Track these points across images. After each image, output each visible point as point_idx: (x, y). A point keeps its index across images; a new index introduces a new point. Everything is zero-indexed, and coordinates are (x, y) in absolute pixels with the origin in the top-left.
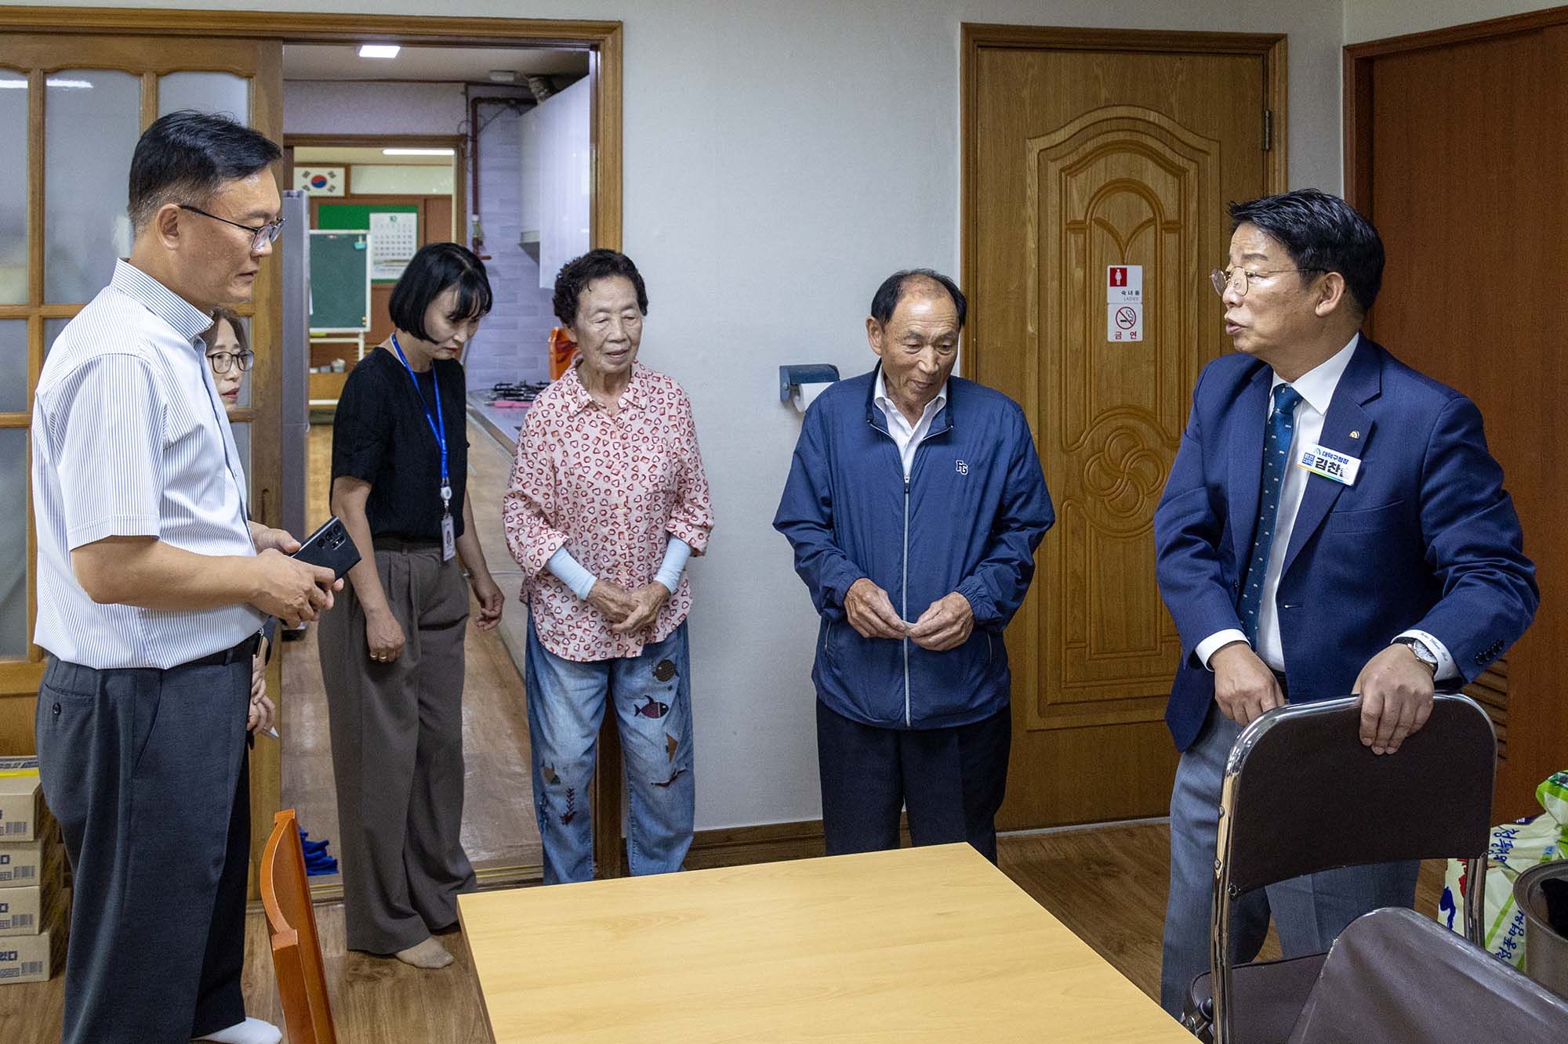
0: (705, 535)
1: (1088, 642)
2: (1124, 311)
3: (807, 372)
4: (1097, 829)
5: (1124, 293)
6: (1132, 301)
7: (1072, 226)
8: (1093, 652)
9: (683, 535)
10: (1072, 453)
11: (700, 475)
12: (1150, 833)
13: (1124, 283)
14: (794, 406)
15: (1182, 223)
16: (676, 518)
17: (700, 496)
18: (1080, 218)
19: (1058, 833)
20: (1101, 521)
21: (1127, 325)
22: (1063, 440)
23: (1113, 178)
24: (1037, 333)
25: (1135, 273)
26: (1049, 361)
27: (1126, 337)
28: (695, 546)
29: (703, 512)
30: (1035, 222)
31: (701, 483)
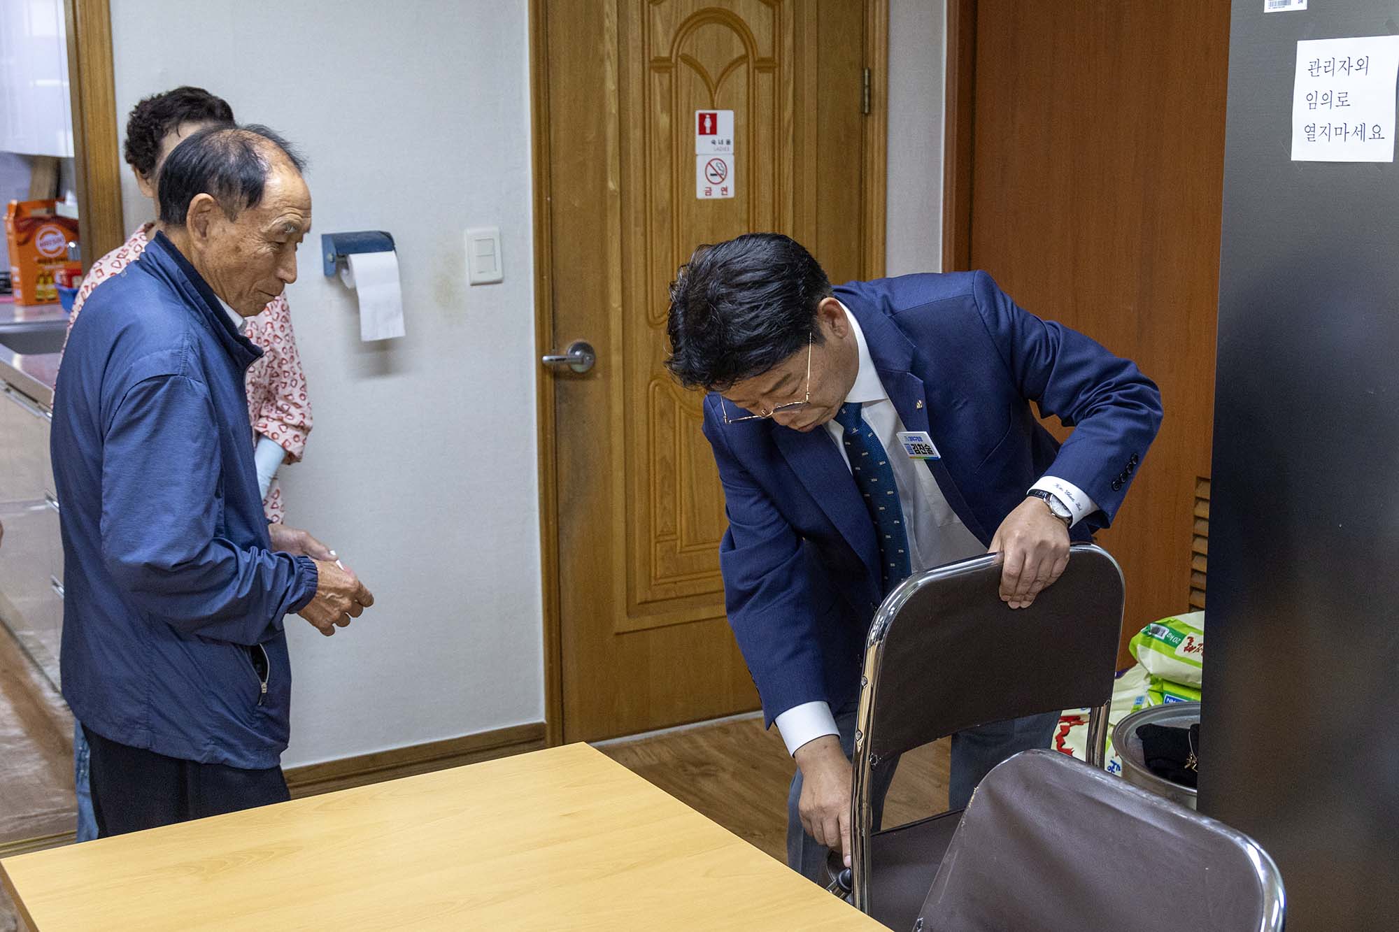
0: (302, 437)
1: (678, 533)
2: (714, 163)
3: (356, 240)
4: (690, 730)
5: (714, 142)
6: (723, 152)
7: (655, 64)
8: (684, 544)
9: (276, 436)
10: (659, 327)
11: (296, 369)
12: (745, 728)
13: (714, 131)
14: (341, 281)
15: (777, 61)
16: (267, 417)
17: (296, 392)
18: (665, 54)
19: (650, 738)
20: (691, 401)
21: (717, 179)
22: (650, 313)
23: (702, 8)
24: (618, 190)
25: (726, 119)
26: (633, 222)
27: (717, 194)
28: (289, 449)
29: (299, 411)
30: (614, 58)
31: (297, 377)
